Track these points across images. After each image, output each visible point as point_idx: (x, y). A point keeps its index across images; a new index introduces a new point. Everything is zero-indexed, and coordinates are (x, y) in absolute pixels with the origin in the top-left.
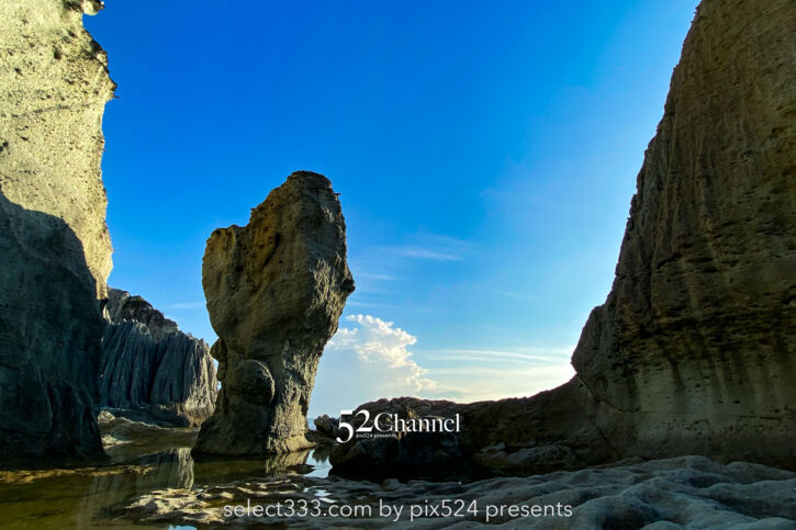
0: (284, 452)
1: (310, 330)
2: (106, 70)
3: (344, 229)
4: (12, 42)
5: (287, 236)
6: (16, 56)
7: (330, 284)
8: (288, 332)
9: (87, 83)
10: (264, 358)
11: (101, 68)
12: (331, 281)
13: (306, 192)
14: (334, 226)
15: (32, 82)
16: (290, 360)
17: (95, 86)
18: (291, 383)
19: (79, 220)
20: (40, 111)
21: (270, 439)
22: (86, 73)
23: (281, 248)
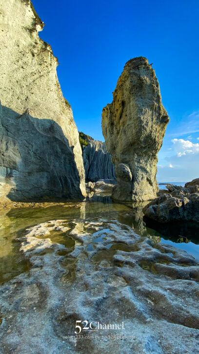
0: (140, 201)
1: (146, 147)
2: (51, 53)
3: (157, 86)
4: (17, 57)
5: (127, 101)
6: (20, 62)
7: (152, 121)
8: (135, 150)
9: (46, 62)
10: (126, 163)
11: (50, 53)
12: (152, 119)
13: (131, 71)
14: (151, 86)
15: (29, 70)
16: (139, 162)
17: (50, 62)
18: (140, 172)
19: (58, 119)
20: (34, 81)
21: (133, 195)
22: (45, 58)
23: (125, 108)
